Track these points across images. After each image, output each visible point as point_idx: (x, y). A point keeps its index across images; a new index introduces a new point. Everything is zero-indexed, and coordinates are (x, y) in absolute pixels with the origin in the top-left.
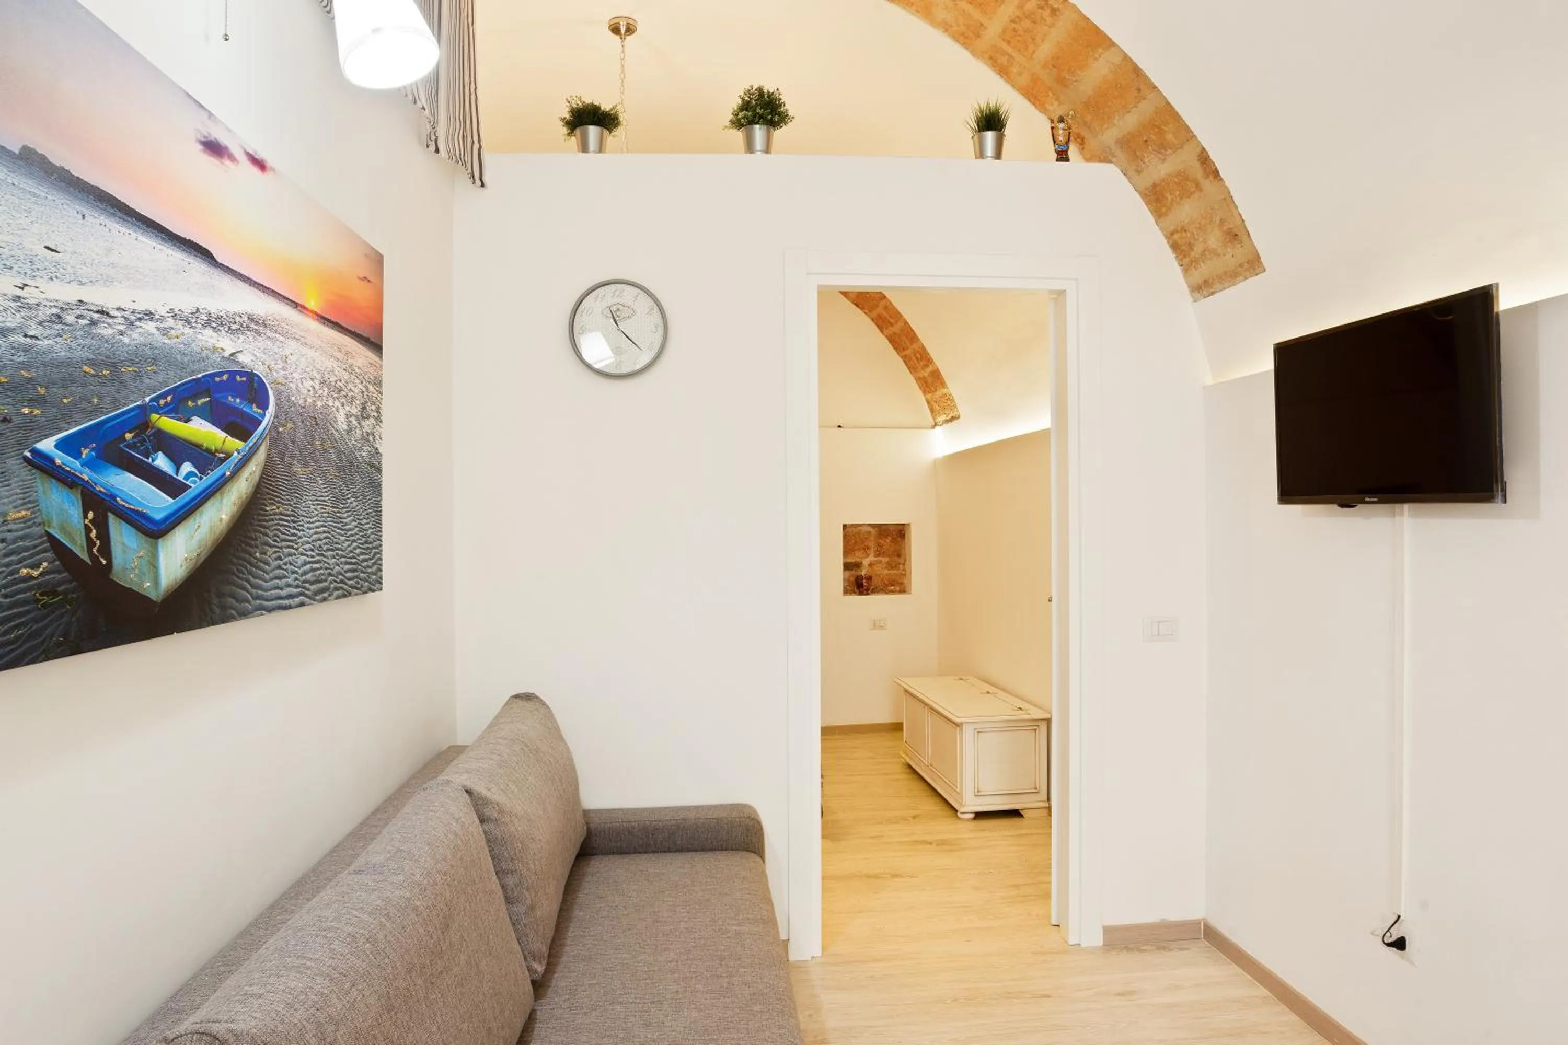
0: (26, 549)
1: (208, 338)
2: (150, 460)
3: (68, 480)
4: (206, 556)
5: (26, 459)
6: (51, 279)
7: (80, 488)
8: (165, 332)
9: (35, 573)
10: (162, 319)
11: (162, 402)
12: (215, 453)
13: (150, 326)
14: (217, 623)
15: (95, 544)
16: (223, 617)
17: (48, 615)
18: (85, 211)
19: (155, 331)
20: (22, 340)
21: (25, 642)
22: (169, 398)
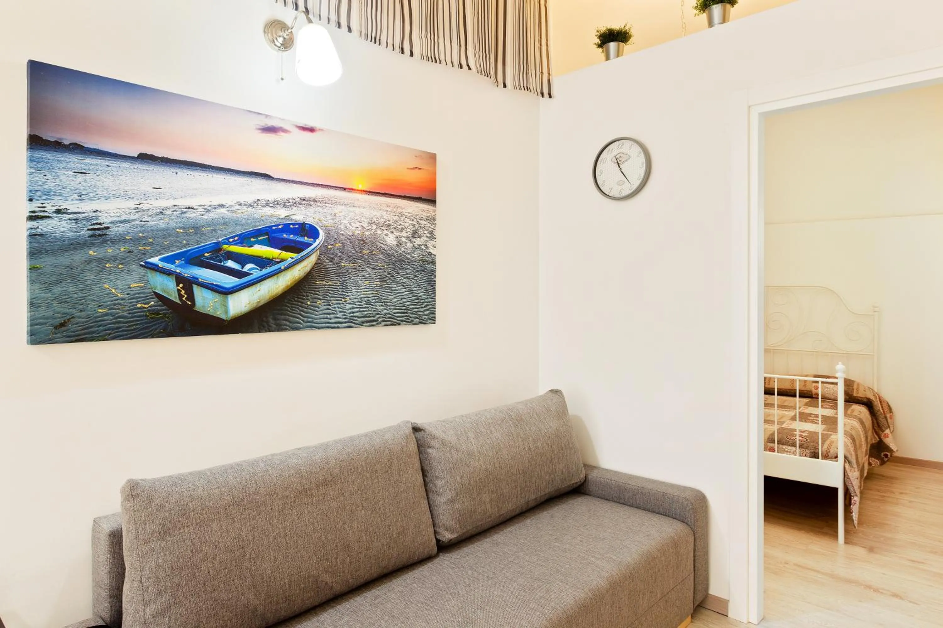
0: (140, 297)
1: (268, 211)
2: (222, 264)
3: (168, 273)
4: (264, 303)
5: (141, 265)
6: (157, 199)
7: (174, 276)
8: (233, 212)
9: (146, 306)
10: (231, 206)
11: (231, 240)
12: (272, 259)
13: (223, 210)
14: (273, 331)
15: (184, 296)
16: (280, 328)
17: (153, 322)
18: (177, 171)
19: (226, 212)
20: (139, 223)
21: (139, 331)
22: (236, 238)
